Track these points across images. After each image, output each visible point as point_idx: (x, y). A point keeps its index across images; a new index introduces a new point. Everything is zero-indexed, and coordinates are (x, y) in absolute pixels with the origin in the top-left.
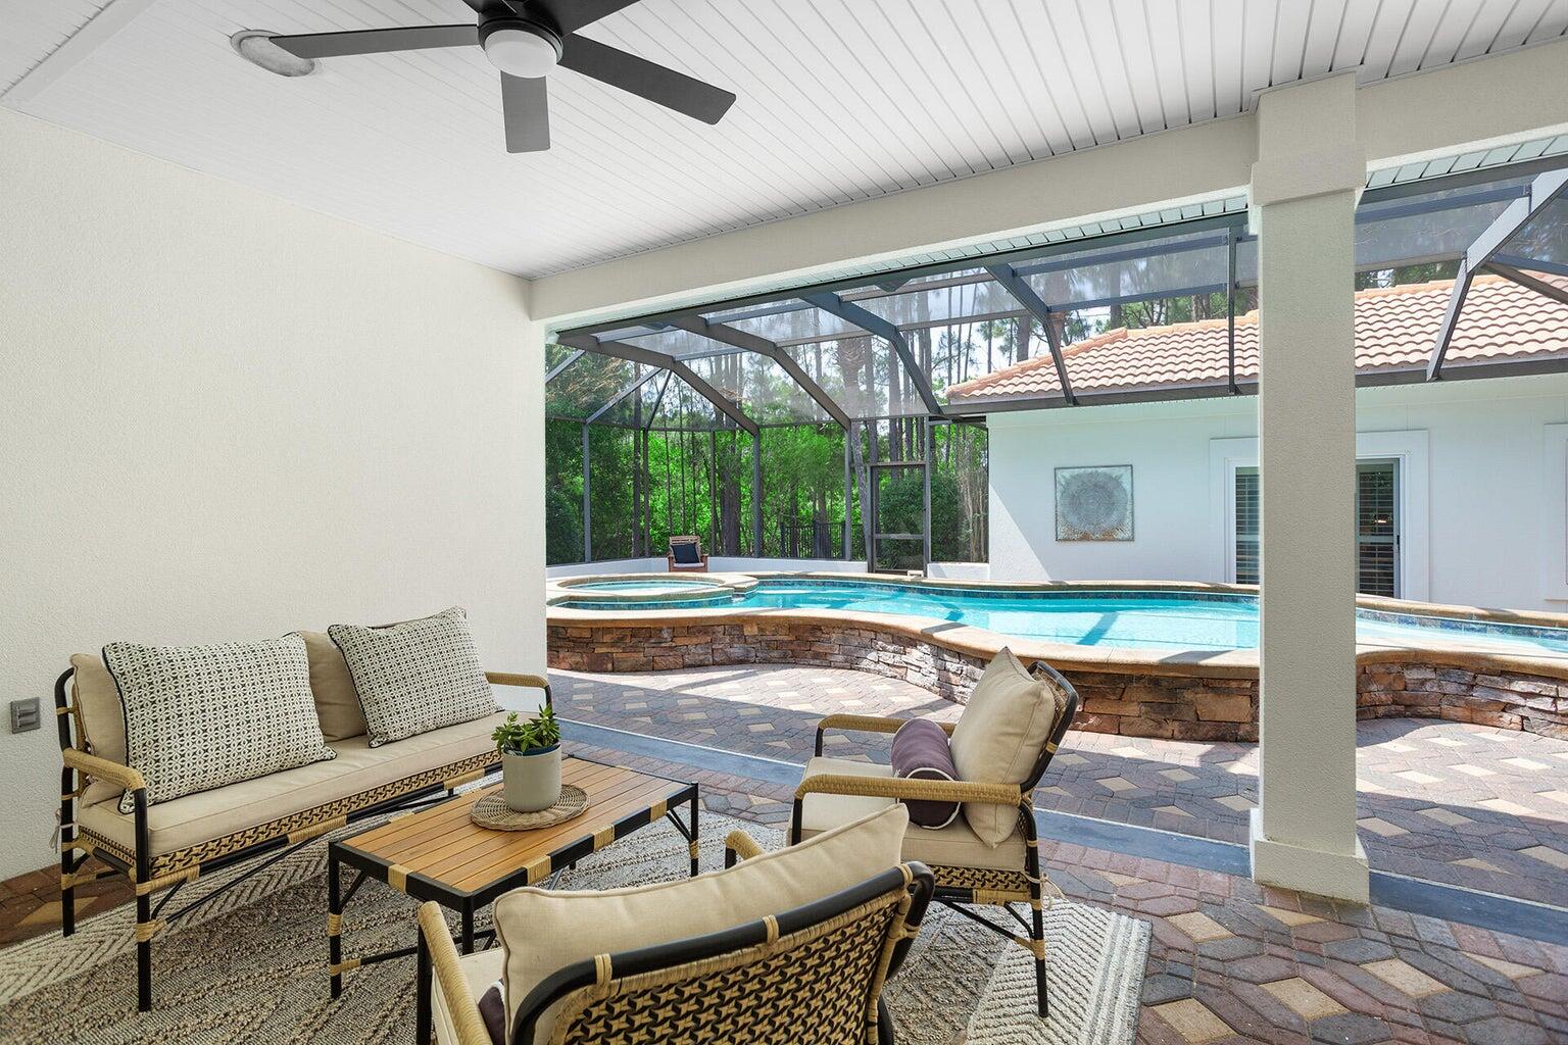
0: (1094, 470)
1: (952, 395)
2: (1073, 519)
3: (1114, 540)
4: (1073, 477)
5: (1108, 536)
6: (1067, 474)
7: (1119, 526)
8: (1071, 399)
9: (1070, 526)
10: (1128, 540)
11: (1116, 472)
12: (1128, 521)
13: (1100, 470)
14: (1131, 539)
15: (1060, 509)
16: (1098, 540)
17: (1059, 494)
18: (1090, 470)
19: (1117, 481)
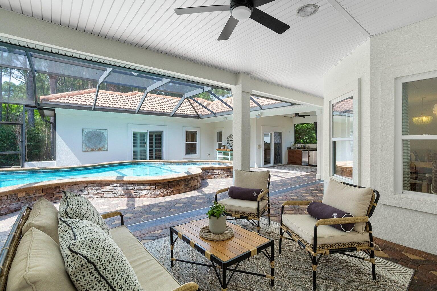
0: (96, 130)
1: (44, 99)
2: (88, 145)
3: (102, 151)
4: (89, 132)
5: (100, 150)
6: (87, 131)
7: (103, 147)
8: (96, 109)
9: (88, 147)
10: (106, 150)
11: (102, 131)
12: (106, 145)
13: (98, 130)
14: (107, 150)
15: (84, 142)
16: (97, 151)
17: (84, 137)
18: (94, 130)
19: (103, 133)
